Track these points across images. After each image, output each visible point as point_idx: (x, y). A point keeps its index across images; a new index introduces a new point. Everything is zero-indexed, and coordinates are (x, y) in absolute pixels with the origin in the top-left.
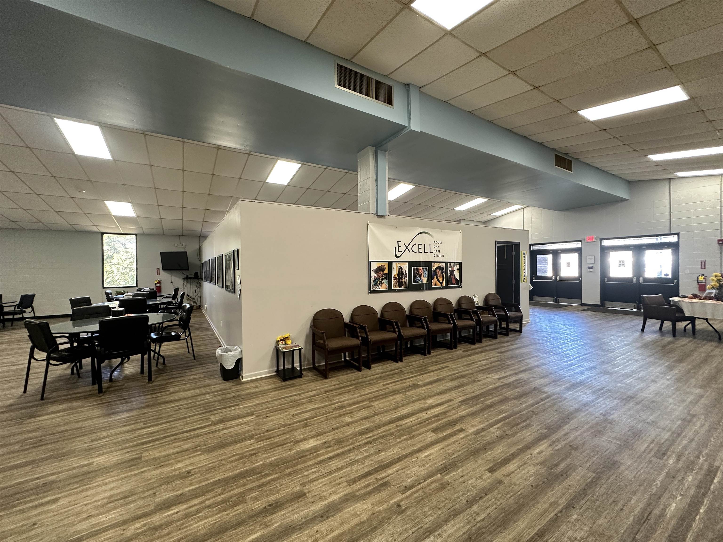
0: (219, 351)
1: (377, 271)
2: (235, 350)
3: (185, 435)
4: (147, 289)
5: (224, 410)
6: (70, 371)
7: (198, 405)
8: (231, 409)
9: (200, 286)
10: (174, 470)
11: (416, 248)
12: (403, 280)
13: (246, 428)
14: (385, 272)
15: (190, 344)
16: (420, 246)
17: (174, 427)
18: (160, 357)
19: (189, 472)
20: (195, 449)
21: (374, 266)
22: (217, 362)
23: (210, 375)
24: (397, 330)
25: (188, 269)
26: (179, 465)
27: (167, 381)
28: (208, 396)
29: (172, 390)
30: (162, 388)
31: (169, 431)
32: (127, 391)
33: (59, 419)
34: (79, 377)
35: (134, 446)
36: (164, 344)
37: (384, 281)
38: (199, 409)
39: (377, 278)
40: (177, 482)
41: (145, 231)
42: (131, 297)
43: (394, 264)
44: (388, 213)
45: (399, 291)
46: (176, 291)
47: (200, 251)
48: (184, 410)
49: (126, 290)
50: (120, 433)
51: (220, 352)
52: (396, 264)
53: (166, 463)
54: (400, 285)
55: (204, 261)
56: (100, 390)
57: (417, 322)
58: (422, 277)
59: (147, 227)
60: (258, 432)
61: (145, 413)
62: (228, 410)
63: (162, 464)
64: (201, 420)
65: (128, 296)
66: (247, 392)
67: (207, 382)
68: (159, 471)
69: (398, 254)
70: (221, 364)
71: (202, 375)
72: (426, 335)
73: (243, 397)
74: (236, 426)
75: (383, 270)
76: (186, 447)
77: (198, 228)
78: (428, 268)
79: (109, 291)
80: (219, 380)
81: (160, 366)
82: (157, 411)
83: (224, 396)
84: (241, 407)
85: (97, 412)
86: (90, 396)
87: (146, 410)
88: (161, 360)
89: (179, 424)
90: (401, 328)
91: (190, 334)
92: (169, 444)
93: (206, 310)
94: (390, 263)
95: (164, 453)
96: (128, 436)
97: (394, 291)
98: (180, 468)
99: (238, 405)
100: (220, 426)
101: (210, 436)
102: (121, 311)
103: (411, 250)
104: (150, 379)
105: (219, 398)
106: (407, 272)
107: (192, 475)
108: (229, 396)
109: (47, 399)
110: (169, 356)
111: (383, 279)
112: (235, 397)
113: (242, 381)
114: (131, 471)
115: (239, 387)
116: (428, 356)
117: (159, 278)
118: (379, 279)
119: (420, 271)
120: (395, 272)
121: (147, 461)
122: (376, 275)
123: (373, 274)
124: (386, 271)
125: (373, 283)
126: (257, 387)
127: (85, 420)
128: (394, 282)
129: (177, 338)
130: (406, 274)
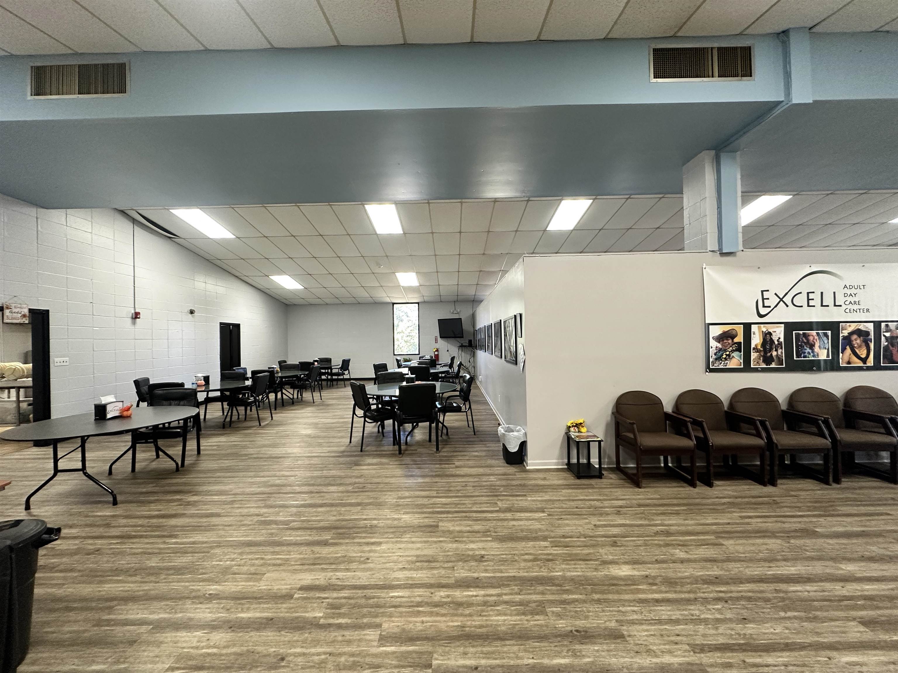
0: (501, 430)
1: (720, 338)
2: (518, 431)
3: (474, 515)
4: (428, 357)
5: (511, 498)
6: (376, 430)
7: (484, 486)
8: (518, 498)
9: (474, 355)
10: (468, 549)
11: (801, 300)
12: (774, 353)
13: (537, 526)
14: (736, 340)
15: (470, 418)
16: (811, 296)
17: (464, 504)
18: (444, 428)
19: (483, 557)
20: (485, 533)
21: (715, 331)
22: (499, 441)
23: (492, 455)
24: (764, 434)
25: (463, 337)
26: (472, 546)
27: (452, 454)
28: (492, 478)
29: (457, 463)
30: (448, 460)
31: (459, 506)
32: (420, 457)
33: (374, 472)
34: (383, 436)
35: (430, 513)
36: (447, 414)
37: (735, 354)
38: (485, 491)
39: (720, 350)
40: (472, 564)
41: (426, 299)
42: (417, 365)
43: (754, 328)
44: (741, 247)
45: (763, 370)
46: (453, 359)
47: (473, 317)
48: (471, 488)
49: (411, 357)
50: (418, 497)
51: (503, 431)
52: (759, 328)
53: (461, 539)
54: (768, 360)
55: (477, 328)
56: (400, 453)
57: (804, 424)
58: (816, 349)
59: (427, 295)
60: (552, 534)
61: (436, 482)
62: (514, 498)
63: (457, 539)
64: (487, 503)
65: (414, 363)
66: (533, 482)
67: (490, 462)
68: (455, 545)
69: (763, 311)
70: (504, 445)
71: (484, 454)
72: (828, 450)
73: (530, 487)
74: (526, 520)
75: (733, 337)
76: (477, 528)
77: (471, 292)
78: (829, 333)
79: (399, 358)
80: (501, 462)
81: (444, 437)
82: (447, 482)
83: (509, 482)
84: (529, 499)
85: (399, 472)
86: (393, 455)
87: (437, 479)
88: (445, 431)
89: (467, 501)
90: (772, 432)
91: (470, 407)
92: (461, 520)
93: (481, 382)
94: (747, 327)
95: (457, 528)
96: (425, 501)
97: (756, 370)
98: (473, 550)
99: (525, 495)
100: (509, 515)
101: (500, 523)
102: (412, 378)
103: (789, 303)
104: (437, 449)
105: (504, 483)
106: (782, 340)
107: (486, 561)
108: (514, 483)
109: (365, 451)
110: (452, 428)
111: (733, 351)
112: (520, 485)
113: (528, 468)
114: (431, 537)
115: (524, 475)
116: (835, 485)
117: (437, 346)
118: (725, 351)
119: (811, 338)
120: (756, 340)
121: (443, 532)
122: (719, 345)
123: (714, 344)
124: (740, 338)
125: (714, 357)
126: (545, 479)
127: (392, 477)
128: (754, 355)
129: (458, 409)
130: (780, 344)
